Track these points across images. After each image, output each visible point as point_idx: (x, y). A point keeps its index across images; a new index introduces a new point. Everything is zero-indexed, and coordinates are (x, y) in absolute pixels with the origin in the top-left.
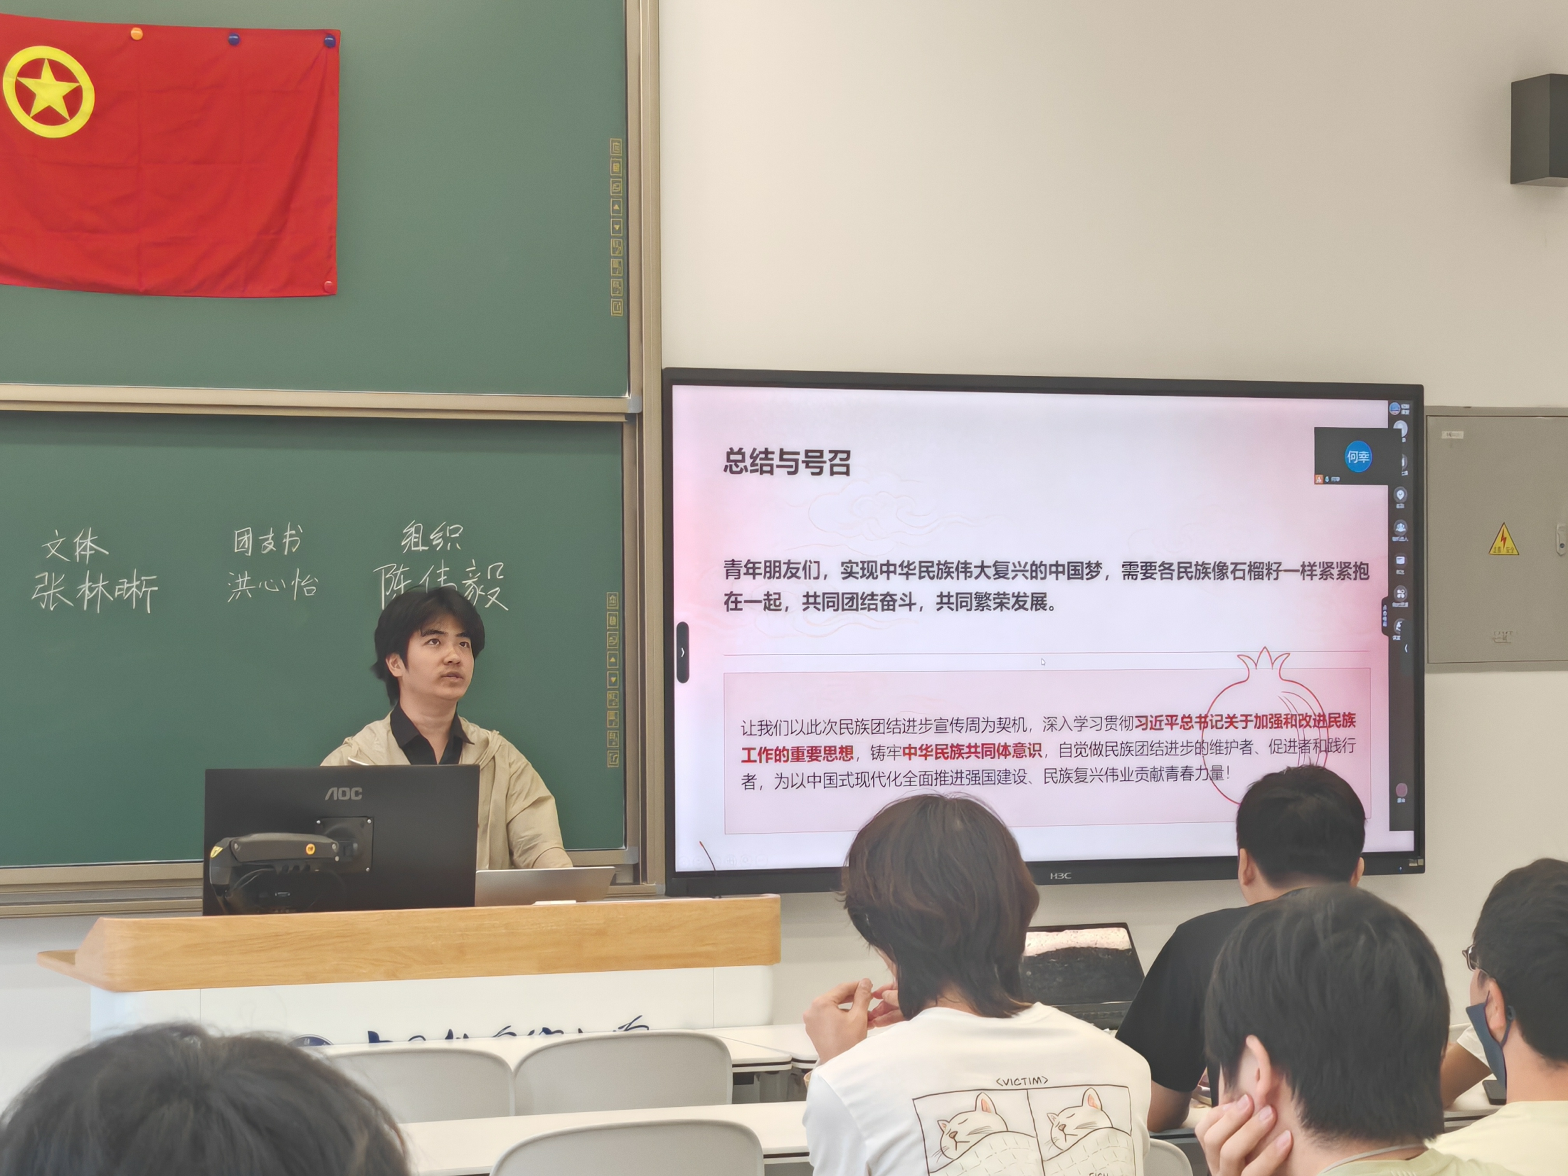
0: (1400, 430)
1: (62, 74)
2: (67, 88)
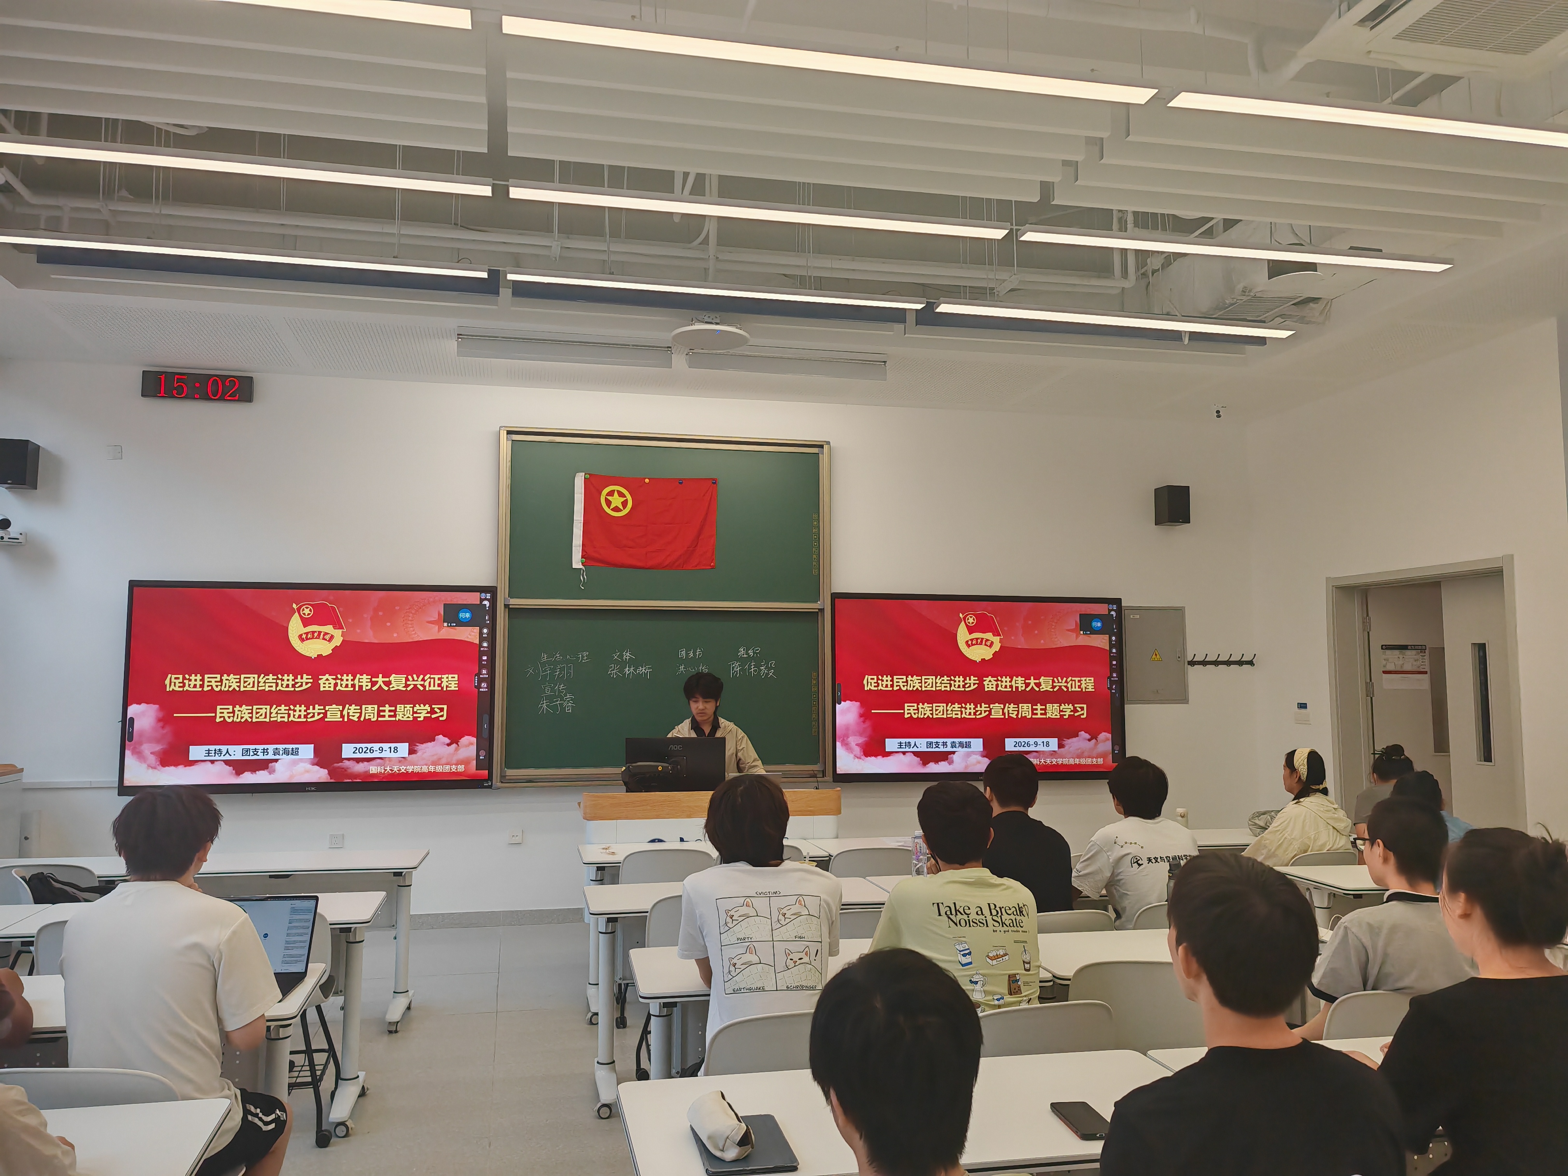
0: (1113, 615)
1: (621, 494)
2: (623, 499)
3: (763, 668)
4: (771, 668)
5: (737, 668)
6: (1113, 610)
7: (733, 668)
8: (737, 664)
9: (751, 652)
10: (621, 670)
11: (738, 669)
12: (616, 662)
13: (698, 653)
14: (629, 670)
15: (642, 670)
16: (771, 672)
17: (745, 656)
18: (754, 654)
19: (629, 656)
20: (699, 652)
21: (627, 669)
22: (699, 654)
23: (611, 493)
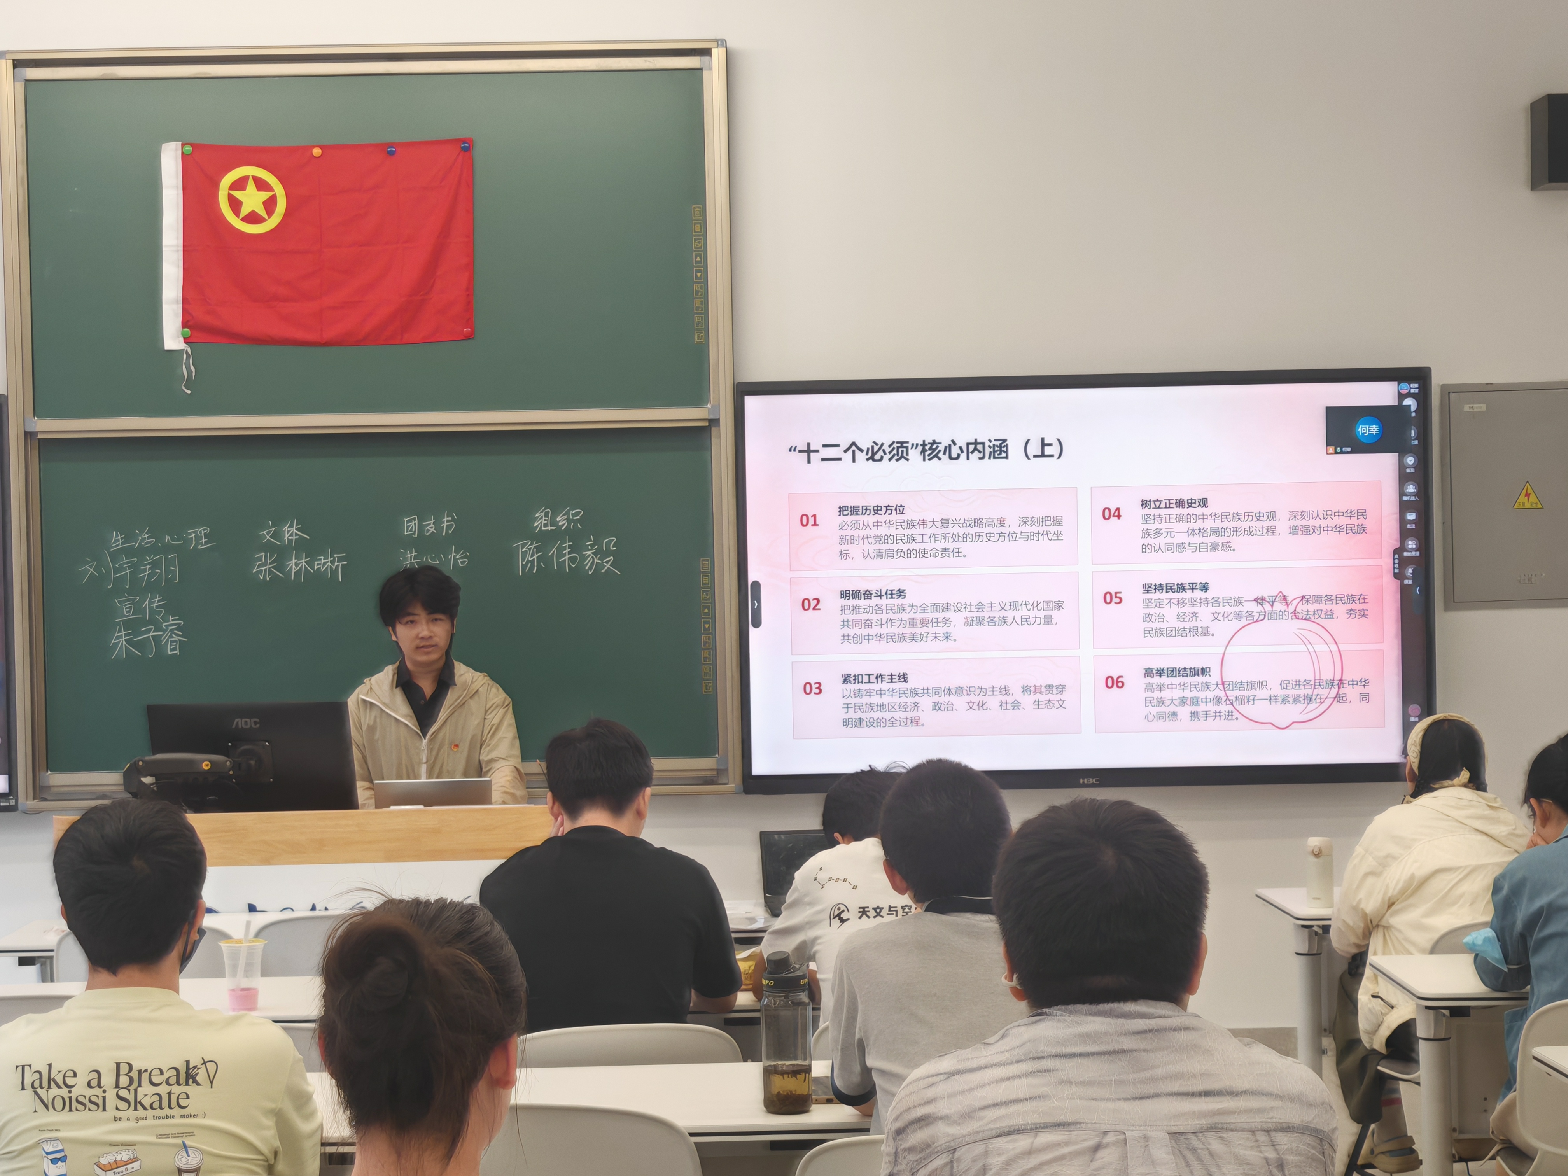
0: (1410, 406)
1: (261, 185)
2: (265, 195)
3: (589, 553)
4: (608, 553)
5: (533, 555)
6: (1409, 395)
7: (524, 554)
8: (533, 546)
9: (561, 520)
10: (280, 565)
11: (535, 556)
12: (269, 548)
13: (445, 525)
14: (297, 565)
15: (325, 564)
16: (607, 562)
17: (549, 528)
18: (569, 525)
19: (296, 534)
20: (448, 521)
21: (294, 561)
22: (449, 527)
23: (240, 184)
